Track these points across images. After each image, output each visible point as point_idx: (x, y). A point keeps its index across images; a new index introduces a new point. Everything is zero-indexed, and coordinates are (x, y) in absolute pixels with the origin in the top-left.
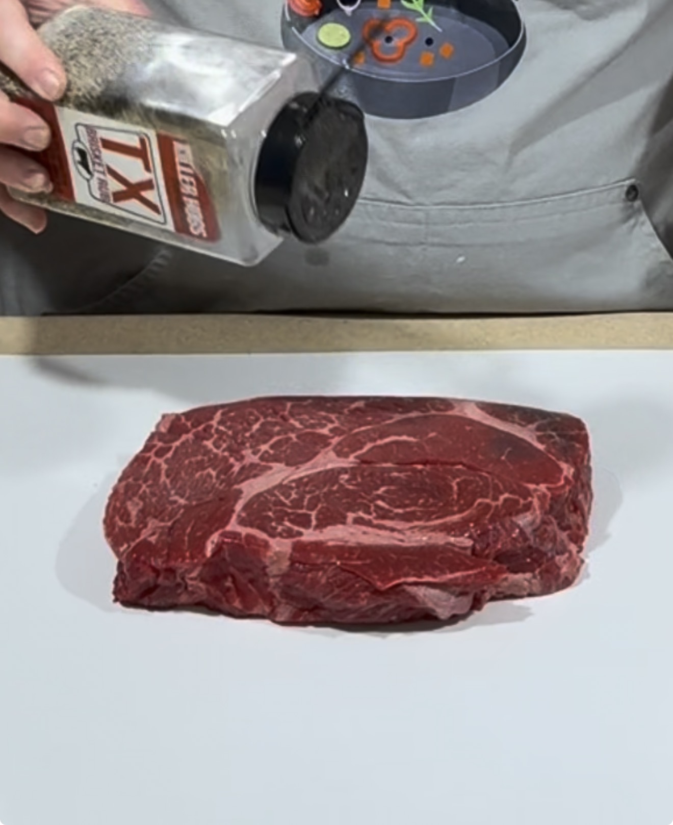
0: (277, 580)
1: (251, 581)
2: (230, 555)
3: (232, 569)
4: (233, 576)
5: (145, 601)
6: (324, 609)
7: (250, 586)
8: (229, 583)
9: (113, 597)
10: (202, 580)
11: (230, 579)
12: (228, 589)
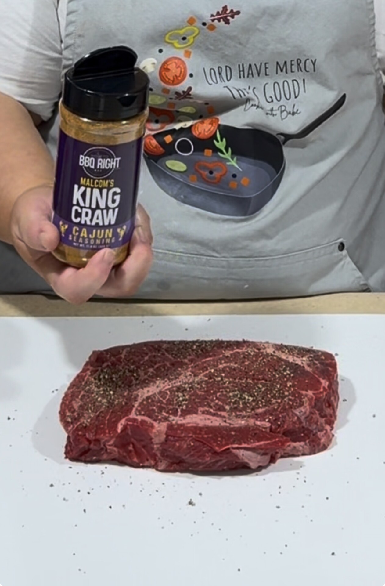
0: (158, 446)
1: (144, 447)
2: (131, 432)
3: (133, 440)
4: (133, 444)
5: (83, 458)
6: (185, 462)
7: (143, 450)
8: (131, 448)
9: (64, 456)
10: (115, 446)
11: (131, 445)
12: (130, 451)
